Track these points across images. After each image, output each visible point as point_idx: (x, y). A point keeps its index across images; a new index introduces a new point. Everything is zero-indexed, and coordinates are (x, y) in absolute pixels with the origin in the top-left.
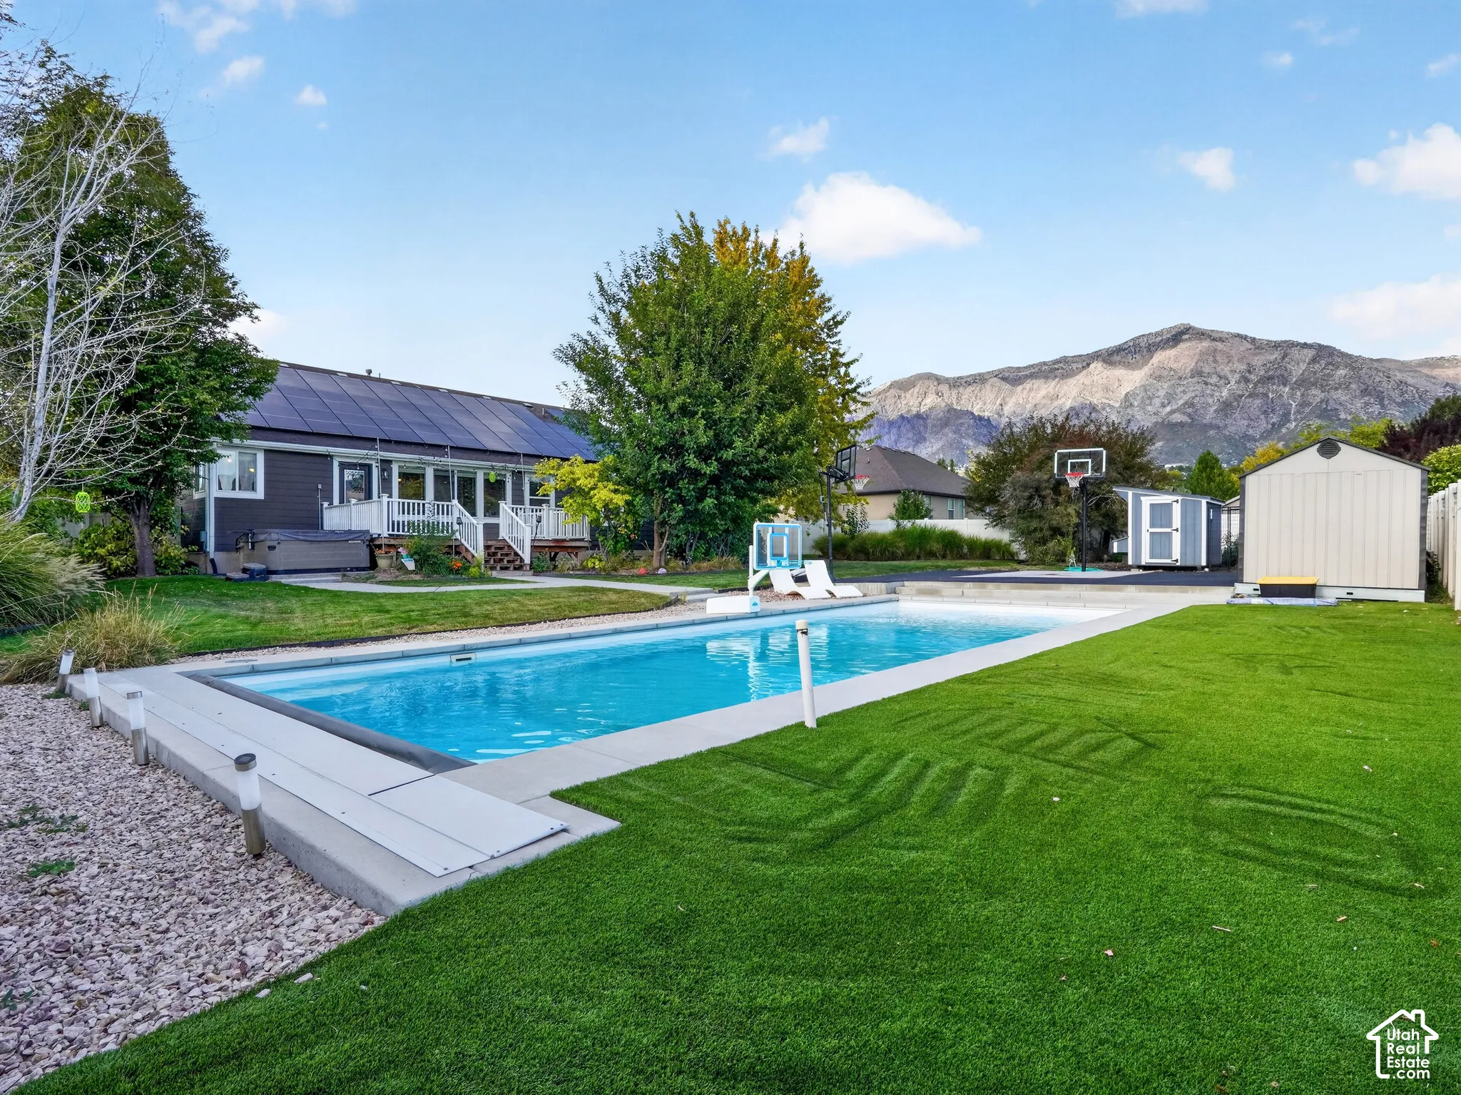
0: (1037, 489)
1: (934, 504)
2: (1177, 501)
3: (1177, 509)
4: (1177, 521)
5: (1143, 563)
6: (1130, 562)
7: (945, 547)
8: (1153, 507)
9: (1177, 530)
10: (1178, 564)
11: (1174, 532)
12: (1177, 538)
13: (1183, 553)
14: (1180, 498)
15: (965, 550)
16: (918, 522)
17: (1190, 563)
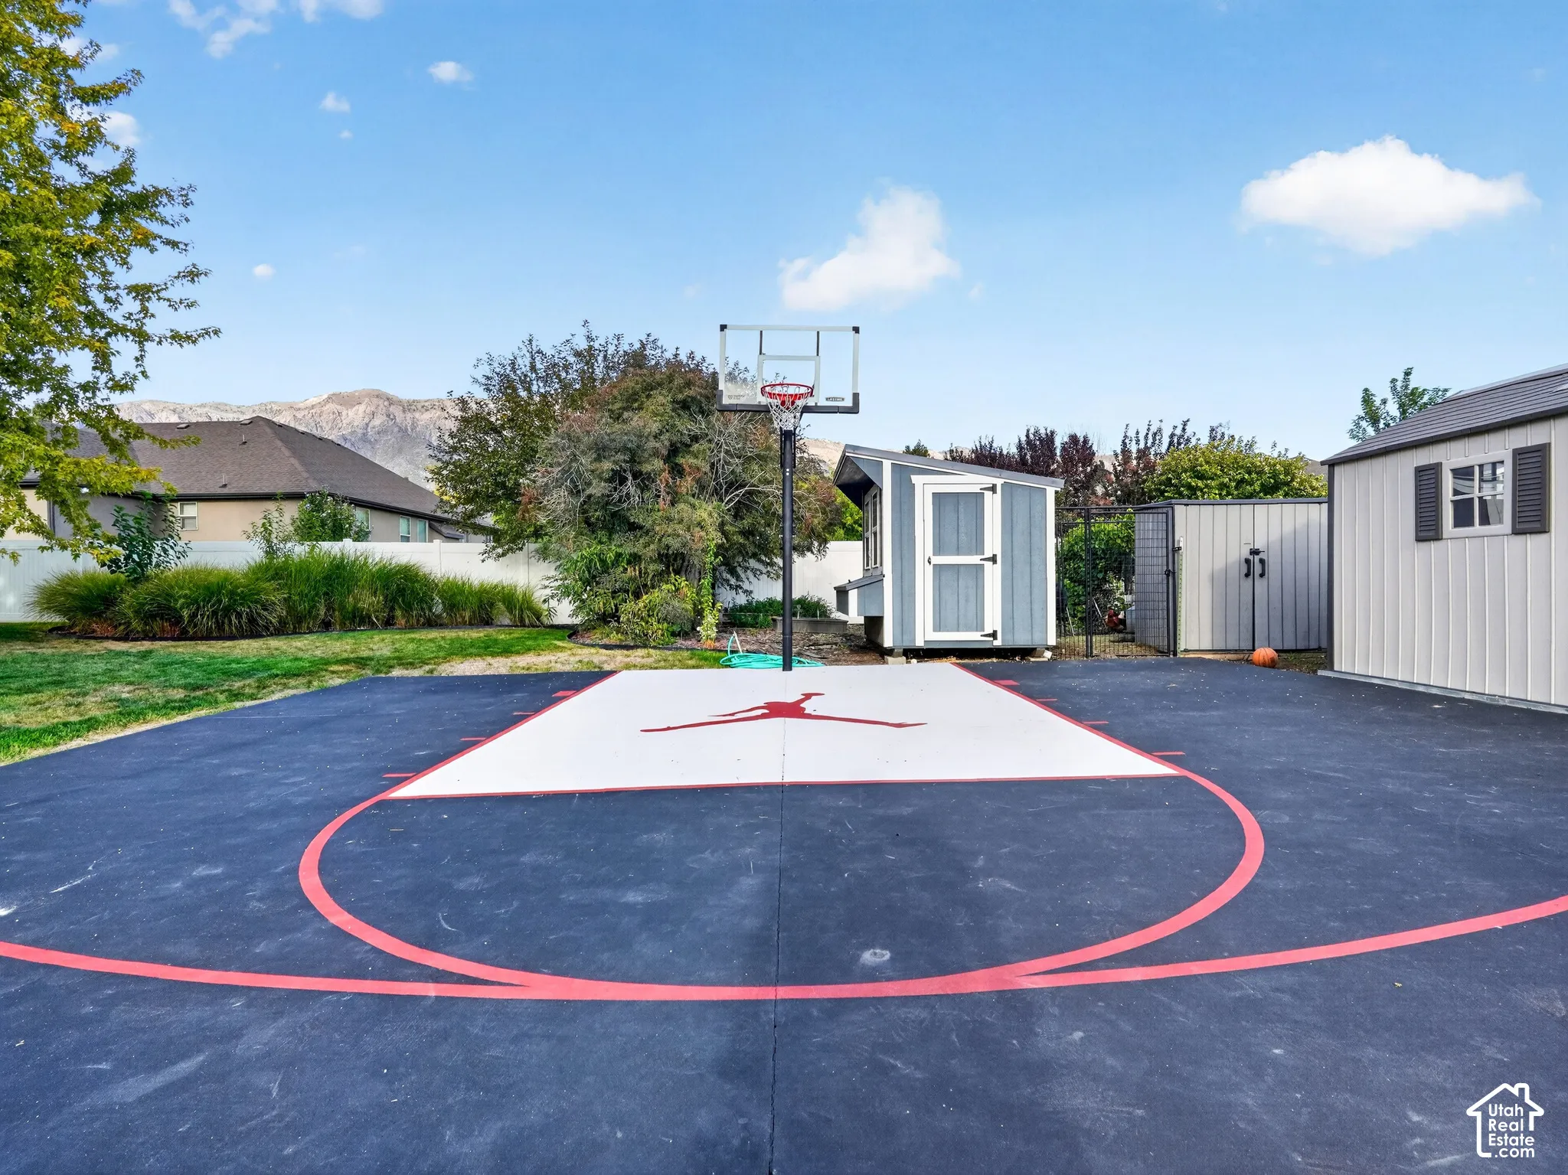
0: (634, 457)
1: (376, 522)
2: (993, 489)
3: (993, 505)
4: (993, 542)
5: (920, 643)
6: (888, 642)
7: (391, 602)
8: (940, 499)
9: (993, 559)
10: (998, 643)
11: (988, 565)
12: (993, 576)
13: (1008, 617)
14: (999, 482)
15: (438, 609)
16: (326, 545)
17: (1022, 640)
